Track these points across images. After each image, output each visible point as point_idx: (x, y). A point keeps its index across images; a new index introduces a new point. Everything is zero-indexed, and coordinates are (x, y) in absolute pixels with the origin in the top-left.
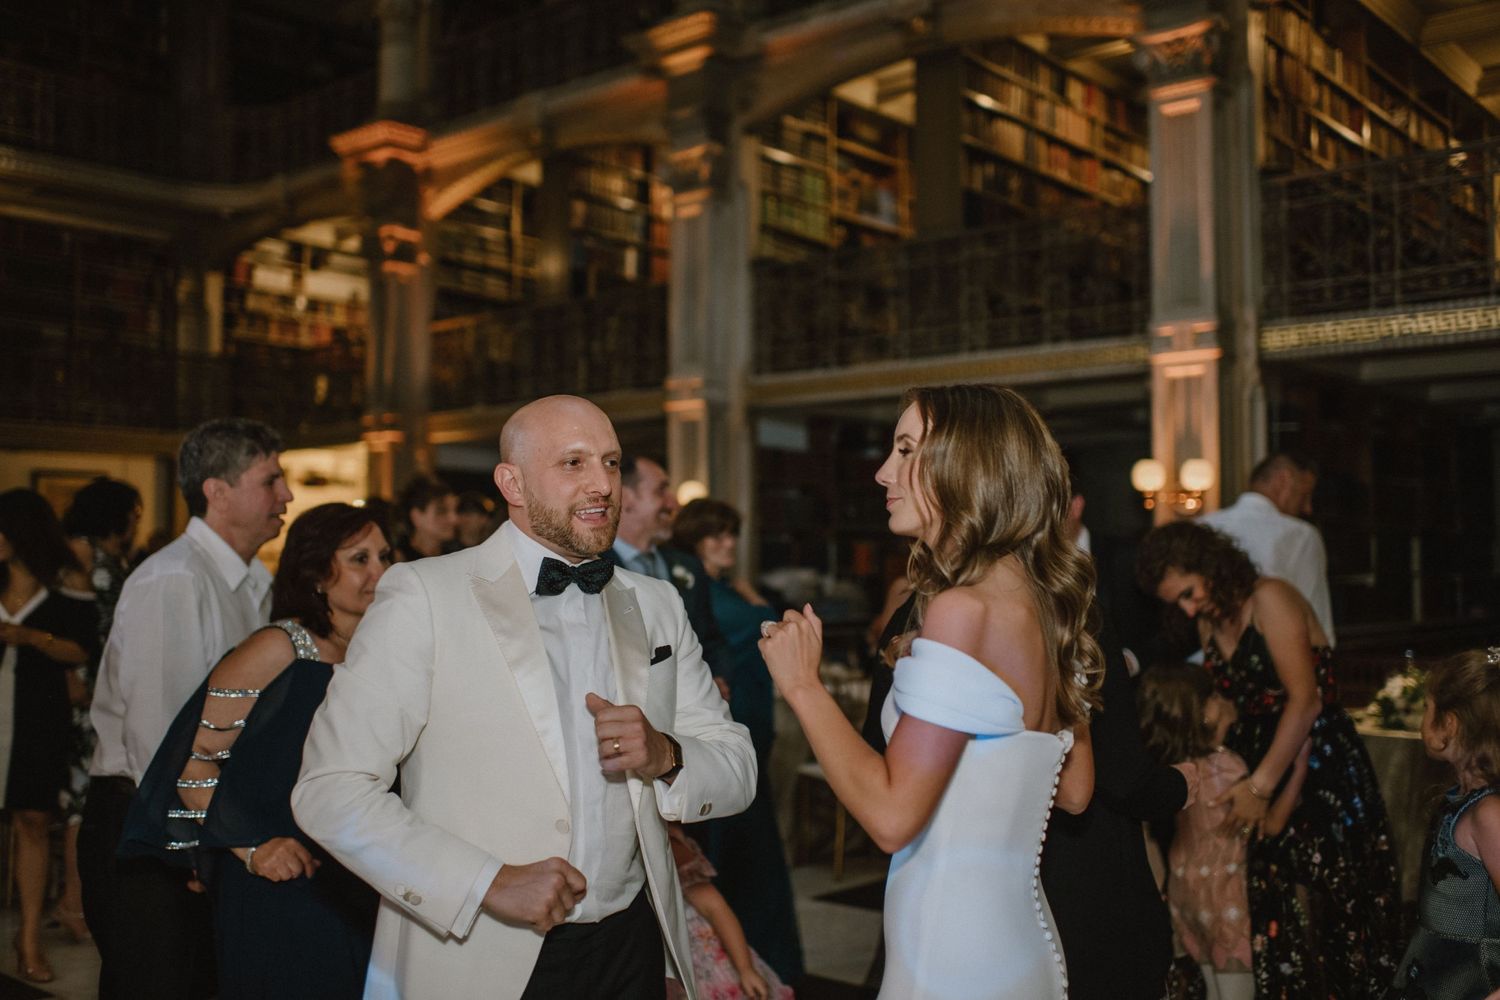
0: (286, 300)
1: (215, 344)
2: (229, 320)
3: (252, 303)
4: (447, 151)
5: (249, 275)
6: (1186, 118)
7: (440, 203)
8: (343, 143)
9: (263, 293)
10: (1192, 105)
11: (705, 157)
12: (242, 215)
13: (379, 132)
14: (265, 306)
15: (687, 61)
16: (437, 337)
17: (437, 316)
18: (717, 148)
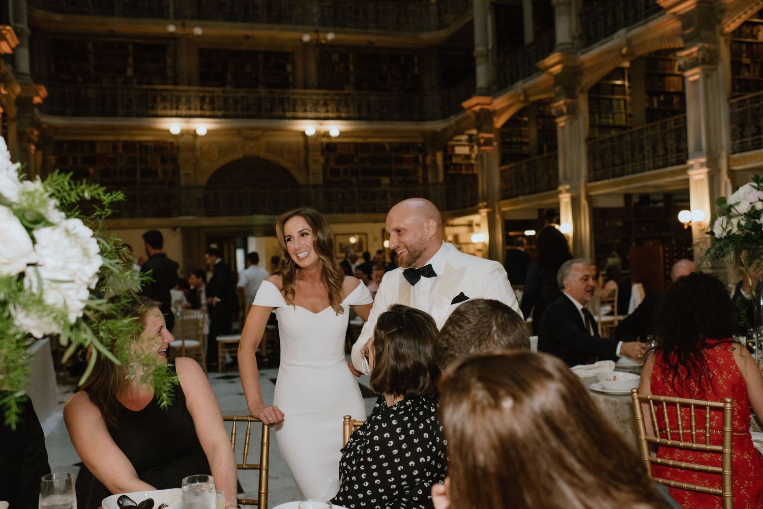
0: (468, 157)
1: (441, 178)
2: (446, 168)
3: (454, 160)
4: (499, 103)
5: (453, 150)
6: (696, 81)
7: (499, 122)
8: (466, 104)
9: (459, 155)
10: (697, 77)
11: (565, 104)
12: (444, 130)
13: (474, 100)
14: (460, 161)
15: (557, 69)
16: (502, 171)
17: (501, 165)
18: (569, 101)
